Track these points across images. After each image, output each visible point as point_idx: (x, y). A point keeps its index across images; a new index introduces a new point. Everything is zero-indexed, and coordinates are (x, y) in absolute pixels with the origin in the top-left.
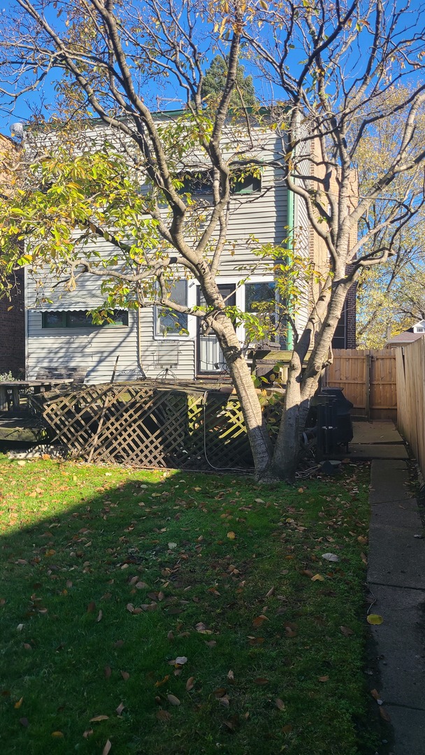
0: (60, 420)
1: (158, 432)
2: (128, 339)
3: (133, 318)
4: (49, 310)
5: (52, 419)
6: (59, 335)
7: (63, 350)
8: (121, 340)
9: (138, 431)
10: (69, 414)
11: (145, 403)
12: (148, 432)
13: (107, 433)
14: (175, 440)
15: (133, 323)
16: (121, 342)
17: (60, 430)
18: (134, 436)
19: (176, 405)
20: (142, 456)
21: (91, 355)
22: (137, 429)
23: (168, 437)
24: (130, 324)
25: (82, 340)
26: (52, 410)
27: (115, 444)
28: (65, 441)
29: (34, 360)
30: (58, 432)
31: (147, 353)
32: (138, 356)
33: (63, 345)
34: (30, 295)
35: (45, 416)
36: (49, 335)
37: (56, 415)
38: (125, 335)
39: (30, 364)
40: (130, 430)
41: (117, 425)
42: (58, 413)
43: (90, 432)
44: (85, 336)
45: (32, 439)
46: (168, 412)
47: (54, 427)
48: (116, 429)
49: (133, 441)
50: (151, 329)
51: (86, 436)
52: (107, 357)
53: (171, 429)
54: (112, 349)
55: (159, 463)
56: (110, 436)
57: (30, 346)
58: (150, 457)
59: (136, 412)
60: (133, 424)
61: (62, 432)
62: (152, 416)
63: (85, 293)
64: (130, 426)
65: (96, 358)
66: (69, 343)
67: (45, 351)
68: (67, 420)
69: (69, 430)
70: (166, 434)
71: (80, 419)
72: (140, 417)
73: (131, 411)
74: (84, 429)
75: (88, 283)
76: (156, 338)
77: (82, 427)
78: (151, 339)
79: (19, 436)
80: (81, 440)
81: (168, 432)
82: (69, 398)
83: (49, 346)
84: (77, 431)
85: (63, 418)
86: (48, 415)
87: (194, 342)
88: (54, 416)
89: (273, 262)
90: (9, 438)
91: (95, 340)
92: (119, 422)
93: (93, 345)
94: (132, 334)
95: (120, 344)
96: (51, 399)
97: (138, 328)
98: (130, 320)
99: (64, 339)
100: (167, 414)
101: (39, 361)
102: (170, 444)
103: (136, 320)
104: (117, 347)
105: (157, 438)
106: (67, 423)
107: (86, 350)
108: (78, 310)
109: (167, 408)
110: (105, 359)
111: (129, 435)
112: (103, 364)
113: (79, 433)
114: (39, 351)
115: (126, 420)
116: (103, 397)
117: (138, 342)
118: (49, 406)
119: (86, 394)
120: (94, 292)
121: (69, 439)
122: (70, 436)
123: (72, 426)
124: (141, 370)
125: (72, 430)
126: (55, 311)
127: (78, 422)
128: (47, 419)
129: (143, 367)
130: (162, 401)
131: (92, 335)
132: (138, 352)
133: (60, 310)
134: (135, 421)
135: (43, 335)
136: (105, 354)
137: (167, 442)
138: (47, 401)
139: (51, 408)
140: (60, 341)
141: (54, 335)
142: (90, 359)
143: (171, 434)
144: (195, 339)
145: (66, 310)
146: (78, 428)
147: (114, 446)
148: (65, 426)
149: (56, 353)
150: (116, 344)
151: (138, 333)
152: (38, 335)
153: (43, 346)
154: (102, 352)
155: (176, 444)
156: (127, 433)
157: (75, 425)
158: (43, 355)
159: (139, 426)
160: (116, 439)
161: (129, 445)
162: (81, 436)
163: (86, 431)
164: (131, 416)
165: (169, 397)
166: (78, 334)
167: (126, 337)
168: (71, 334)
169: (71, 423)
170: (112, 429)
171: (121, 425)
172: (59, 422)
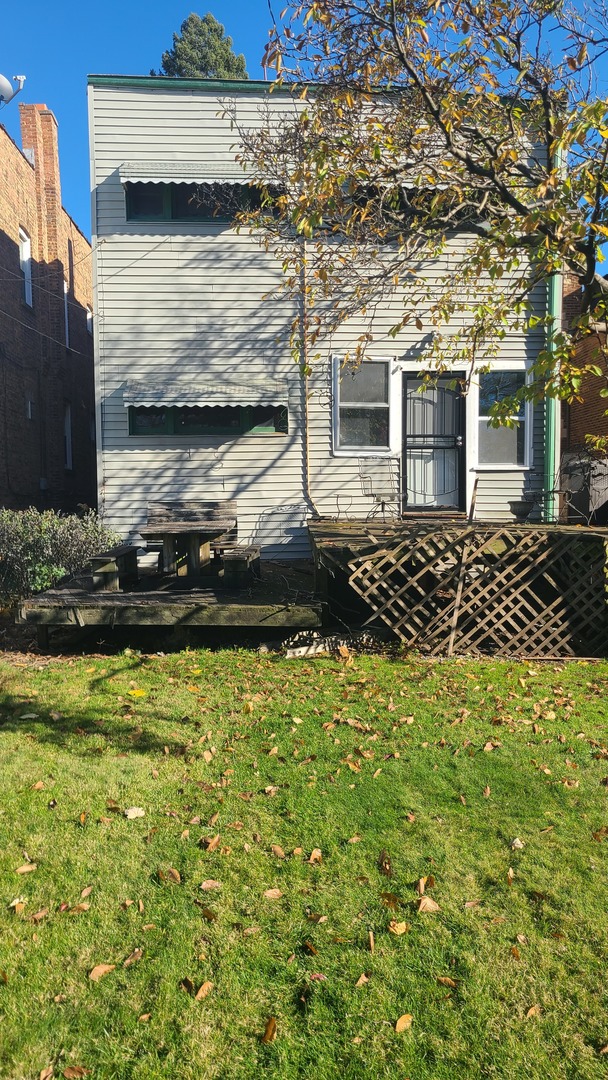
0: (380, 588)
1: (559, 600)
2: (288, 455)
3: (296, 421)
4: (159, 405)
5: (363, 589)
6: (163, 446)
7: (170, 473)
8: (275, 456)
9: (524, 602)
10: (397, 579)
11: (535, 555)
12: (539, 601)
13: (467, 607)
14: (588, 612)
15: (296, 429)
16: (276, 460)
17: (379, 605)
18: (516, 610)
19: (586, 558)
20: (530, 641)
21: (222, 480)
22: (520, 598)
23: (577, 608)
24: (290, 431)
25: (207, 455)
26: (365, 572)
27: (482, 623)
28: (388, 622)
29: (115, 490)
30: (375, 608)
31: (320, 478)
32: (305, 483)
33: (170, 464)
34: (103, 378)
35: (351, 583)
36: (142, 447)
37: (372, 580)
38: (281, 448)
39: (107, 497)
40: (508, 601)
41: (484, 592)
42: (376, 576)
43: (433, 605)
44: (210, 450)
45: (312, 621)
46: (574, 569)
47: (368, 601)
48: (483, 599)
49: (515, 617)
50: (327, 440)
51: (426, 613)
52: (249, 484)
53: (581, 596)
54: (257, 471)
55: (562, 651)
56: (471, 611)
57: (107, 466)
58: (546, 642)
59: (517, 571)
60: (512, 590)
61: (383, 609)
62: (546, 576)
63: (209, 377)
64: (508, 593)
65: (231, 486)
66: (180, 460)
67: (136, 473)
68: (391, 587)
69: (395, 605)
70: (573, 603)
71: (415, 584)
72: (525, 579)
73: (509, 569)
74: (424, 601)
75: (214, 361)
76: (336, 454)
77: (418, 598)
78: (327, 455)
79: (288, 619)
80: (417, 620)
81: (576, 600)
82: (397, 550)
83: (144, 465)
84: (410, 606)
85: (385, 585)
86: (358, 581)
87: (398, 460)
88: (367, 583)
89: (524, 339)
90: (265, 624)
91: (228, 456)
92: (488, 588)
93: (226, 464)
94: (294, 447)
95: (274, 463)
96: (363, 553)
97: (304, 437)
98: (291, 425)
99: (170, 454)
100: (572, 572)
101: (125, 489)
102: (580, 619)
103: (302, 424)
104: (268, 468)
105: (556, 611)
106: (391, 593)
107: (213, 472)
108: (212, 405)
109: (573, 563)
110: (246, 487)
111: (507, 609)
112: (243, 495)
113: (415, 609)
114: (124, 473)
115: (500, 585)
116: (458, 548)
117: (305, 460)
118: (358, 565)
119: (427, 543)
120: (226, 376)
121: (395, 620)
122: (396, 614)
123: (402, 597)
124: (311, 505)
125: (401, 603)
126: (170, 405)
127: (412, 590)
128: (355, 587)
129: (313, 500)
130: (563, 552)
131: (222, 448)
132: (305, 475)
133: (180, 405)
134: (516, 586)
135: (132, 447)
136: (247, 480)
137: (575, 616)
138: (355, 558)
139: (361, 569)
140: (163, 457)
141: (152, 447)
142: (219, 487)
143: (581, 604)
144: (400, 456)
145: (191, 405)
146: (413, 601)
147: (479, 626)
148: (388, 597)
149: (157, 477)
150: (266, 464)
151: (304, 445)
152: (121, 447)
153: (131, 465)
154: (242, 476)
155: (591, 618)
156: (503, 605)
157: (407, 596)
158: (132, 481)
159: (524, 594)
160: (483, 616)
161: (506, 624)
162: (419, 614)
163: (427, 606)
164: (509, 577)
165: (576, 545)
166: (197, 446)
167: (283, 453)
168: (186, 446)
169: (400, 592)
170: (476, 600)
171: (491, 592)
172: (376, 592)
